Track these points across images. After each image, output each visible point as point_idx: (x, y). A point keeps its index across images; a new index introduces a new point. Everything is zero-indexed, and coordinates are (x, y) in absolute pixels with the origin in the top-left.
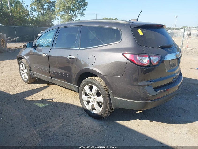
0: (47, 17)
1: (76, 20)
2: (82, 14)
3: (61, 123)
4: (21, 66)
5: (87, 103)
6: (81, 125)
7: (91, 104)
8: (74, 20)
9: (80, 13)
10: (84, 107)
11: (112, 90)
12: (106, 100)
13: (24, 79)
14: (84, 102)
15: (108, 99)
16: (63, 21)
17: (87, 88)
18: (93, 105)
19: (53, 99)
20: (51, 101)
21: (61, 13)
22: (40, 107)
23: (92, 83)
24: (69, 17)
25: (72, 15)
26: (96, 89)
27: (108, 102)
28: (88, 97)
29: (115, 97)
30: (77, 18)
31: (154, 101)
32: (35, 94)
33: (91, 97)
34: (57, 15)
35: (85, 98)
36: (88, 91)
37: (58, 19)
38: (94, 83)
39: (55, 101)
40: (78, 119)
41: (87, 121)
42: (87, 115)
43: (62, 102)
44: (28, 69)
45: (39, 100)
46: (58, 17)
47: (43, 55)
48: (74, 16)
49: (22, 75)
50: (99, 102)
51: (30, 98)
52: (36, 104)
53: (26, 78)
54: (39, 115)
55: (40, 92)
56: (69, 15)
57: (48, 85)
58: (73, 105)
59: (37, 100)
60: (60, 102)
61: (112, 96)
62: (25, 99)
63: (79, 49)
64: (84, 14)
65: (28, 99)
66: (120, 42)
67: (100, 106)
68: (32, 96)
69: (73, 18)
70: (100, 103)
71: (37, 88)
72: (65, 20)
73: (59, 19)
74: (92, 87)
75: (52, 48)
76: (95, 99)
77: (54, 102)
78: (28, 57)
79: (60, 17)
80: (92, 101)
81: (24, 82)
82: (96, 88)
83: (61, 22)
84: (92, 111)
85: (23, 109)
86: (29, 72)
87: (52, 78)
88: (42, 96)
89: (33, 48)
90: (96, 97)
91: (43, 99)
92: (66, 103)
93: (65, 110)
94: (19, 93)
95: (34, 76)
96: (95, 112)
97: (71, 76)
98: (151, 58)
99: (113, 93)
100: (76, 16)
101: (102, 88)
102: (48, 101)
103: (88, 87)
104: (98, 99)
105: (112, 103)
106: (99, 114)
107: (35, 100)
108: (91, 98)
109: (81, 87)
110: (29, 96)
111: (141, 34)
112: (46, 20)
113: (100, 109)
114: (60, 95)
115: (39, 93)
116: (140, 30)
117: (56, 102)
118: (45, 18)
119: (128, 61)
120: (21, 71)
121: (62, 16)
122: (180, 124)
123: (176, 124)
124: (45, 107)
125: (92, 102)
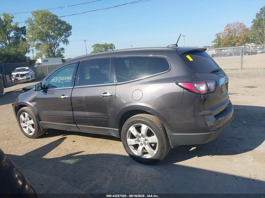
0: (21, 48)
1: (57, 50)
2: (66, 42)
3: (109, 177)
4: (22, 116)
5: (134, 148)
6: (136, 175)
7: (140, 148)
8: (55, 49)
9: (62, 41)
10: (132, 154)
11: (169, 125)
12: (162, 138)
13: (28, 134)
14: (130, 147)
15: (164, 137)
16: (40, 52)
17: (132, 130)
18: (144, 148)
19: (81, 152)
20: (80, 154)
21: (36, 42)
22: (71, 164)
23: (140, 122)
24: (49, 46)
25: (52, 43)
26: (147, 129)
27: (165, 141)
28: (136, 139)
29: (174, 133)
30: (59, 48)
31: (217, 131)
32: (53, 150)
33: (140, 139)
34: (30, 45)
35: (131, 142)
36: (135, 133)
37: (32, 50)
38: (143, 121)
39: (86, 154)
40: (128, 169)
41: (140, 169)
42: (136, 163)
43: (96, 153)
44: (35, 119)
45: (63, 156)
46: (33, 48)
47: (62, 97)
48: (55, 44)
49: (23, 128)
50: (151, 143)
51: (49, 156)
52: (63, 161)
53: (31, 132)
54: (75, 173)
55: (59, 147)
56: (47, 44)
57: (64, 136)
58: (112, 154)
59: (61, 156)
60: (92, 154)
61: (170, 132)
62: (44, 158)
63: (117, 85)
64: (68, 42)
65: (48, 158)
66: (169, 71)
67: (154, 148)
68: (50, 153)
69: (53, 47)
70: (153, 145)
71: (51, 143)
72: (43, 51)
73: (34, 50)
74: (140, 127)
75: (74, 87)
76: (146, 140)
77: (84, 155)
78: (35, 103)
79: (34, 48)
80: (141, 143)
81: (27, 138)
82: (147, 127)
83: (37, 53)
84: (143, 156)
85: (48, 170)
86: (36, 123)
87: (77, 125)
88: (64, 151)
89: (42, 90)
90: (147, 138)
91: (68, 154)
92: (102, 154)
93: (105, 161)
94: (30, 152)
95: (45, 127)
96: (148, 156)
97: (108, 118)
98: (208, 85)
99: (170, 130)
100: (57, 45)
101: (155, 126)
102: (76, 155)
103: (134, 128)
104: (151, 139)
105: (170, 141)
106: (153, 158)
107: (57, 157)
108: (139, 141)
109: (125, 129)
110: (46, 154)
111: (191, 61)
112: (20, 53)
113: (155, 152)
114: (88, 146)
115: (57, 147)
116: (188, 56)
117: (88, 155)
118: (18, 50)
119: (185, 90)
120: (21, 124)
121: (38, 46)
122: (242, 153)
123: (238, 154)
124: (77, 163)
125: (141, 145)
